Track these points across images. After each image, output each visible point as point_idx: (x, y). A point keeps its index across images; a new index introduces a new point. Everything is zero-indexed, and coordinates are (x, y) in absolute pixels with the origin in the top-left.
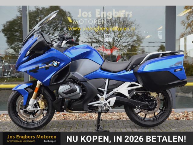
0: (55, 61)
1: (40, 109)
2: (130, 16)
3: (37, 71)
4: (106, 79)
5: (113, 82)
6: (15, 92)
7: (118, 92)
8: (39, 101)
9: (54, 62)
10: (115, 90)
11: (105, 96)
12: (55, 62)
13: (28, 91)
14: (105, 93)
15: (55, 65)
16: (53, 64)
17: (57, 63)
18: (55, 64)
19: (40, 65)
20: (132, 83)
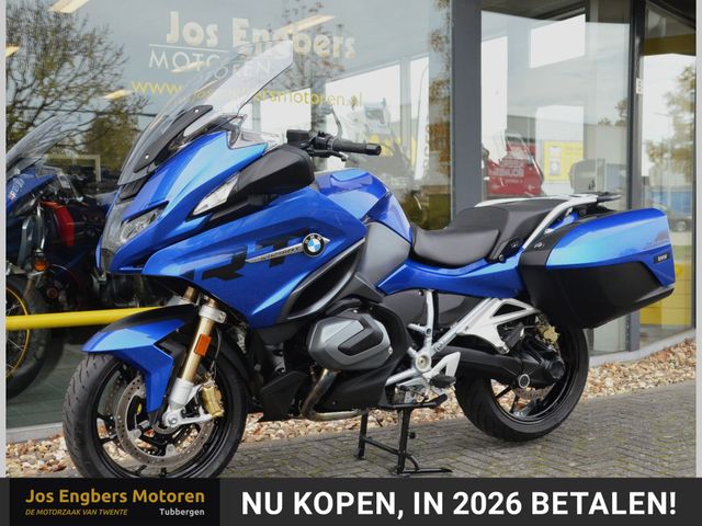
0: (312, 235)
1: (209, 417)
2: (347, 55)
3: (237, 272)
4: (426, 289)
5: (450, 301)
6: (107, 361)
7: (469, 332)
8: (206, 389)
9: (309, 239)
10: (458, 328)
11: (428, 350)
12: (316, 237)
13: (169, 352)
14: (429, 339)
15: (312, 249)
16: (305, 246)
17: (322, 241)
18: (314, 245)
19: (252, 248)
20: (505, 301)
